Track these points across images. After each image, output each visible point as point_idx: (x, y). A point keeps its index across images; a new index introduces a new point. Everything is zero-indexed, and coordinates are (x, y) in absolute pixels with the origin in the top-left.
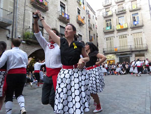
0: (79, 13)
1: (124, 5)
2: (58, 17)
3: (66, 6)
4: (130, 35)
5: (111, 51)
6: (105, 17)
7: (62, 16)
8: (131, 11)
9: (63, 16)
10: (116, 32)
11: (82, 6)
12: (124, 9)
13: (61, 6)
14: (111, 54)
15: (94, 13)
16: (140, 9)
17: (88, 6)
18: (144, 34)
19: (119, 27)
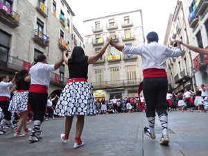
0: (62, 36)
1: (116, 33)
2: (33, 37)
3: (45, 25)
4: (122, 67)
5: (101, 86)
6: (94, 45)
7: (38, 36)
8: (124, 41)
9: (40, 36)
10: (107, 63)
11: (67, 27)
12: (117, 37)
13: (37, 23)
14: (100, 89)
15: (82, 39)
16: (133, 39)
17: (75, 29)
18: (137, 68)
19: (110, 58)
